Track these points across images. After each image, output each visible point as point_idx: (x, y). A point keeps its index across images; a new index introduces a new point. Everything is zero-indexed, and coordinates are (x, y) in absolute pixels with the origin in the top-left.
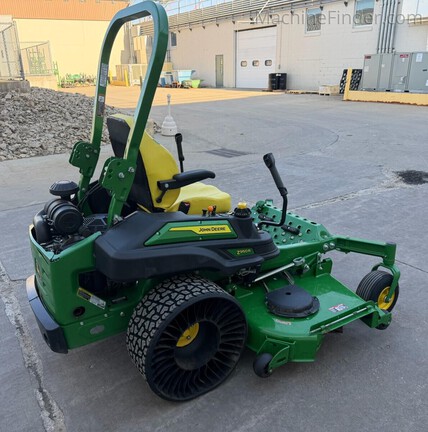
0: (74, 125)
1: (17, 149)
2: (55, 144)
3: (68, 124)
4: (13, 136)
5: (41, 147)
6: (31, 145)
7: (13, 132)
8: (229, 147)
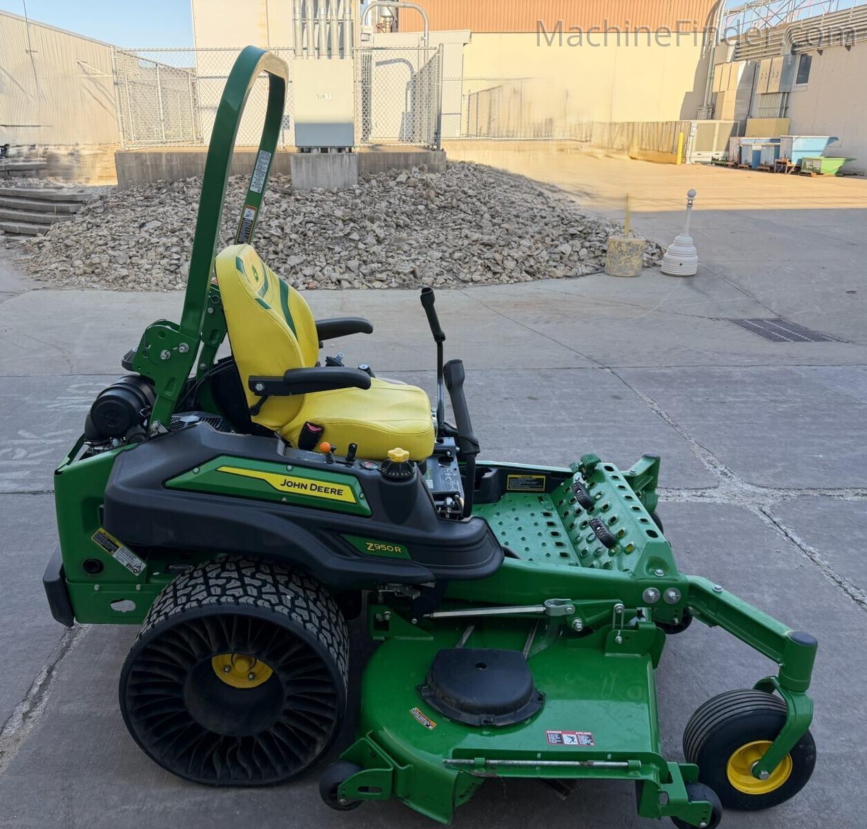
0: (486, 238)
1: (372, 273)
2: (437, 270)
3: (476, 236)
4: (377, 249)
5: (413, 272)
6: (397, 268)
7: (379, 242)
8: (795, 318)
